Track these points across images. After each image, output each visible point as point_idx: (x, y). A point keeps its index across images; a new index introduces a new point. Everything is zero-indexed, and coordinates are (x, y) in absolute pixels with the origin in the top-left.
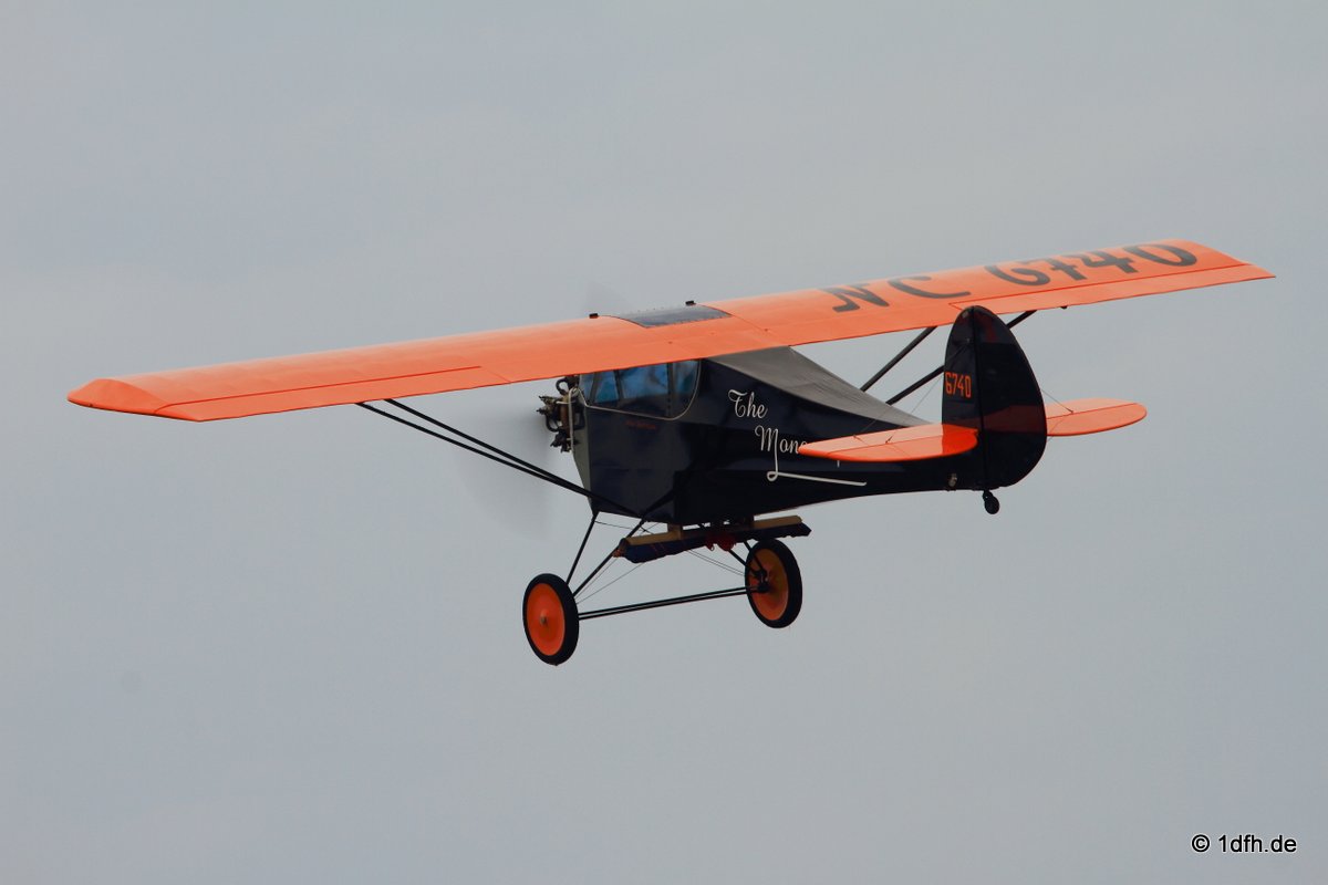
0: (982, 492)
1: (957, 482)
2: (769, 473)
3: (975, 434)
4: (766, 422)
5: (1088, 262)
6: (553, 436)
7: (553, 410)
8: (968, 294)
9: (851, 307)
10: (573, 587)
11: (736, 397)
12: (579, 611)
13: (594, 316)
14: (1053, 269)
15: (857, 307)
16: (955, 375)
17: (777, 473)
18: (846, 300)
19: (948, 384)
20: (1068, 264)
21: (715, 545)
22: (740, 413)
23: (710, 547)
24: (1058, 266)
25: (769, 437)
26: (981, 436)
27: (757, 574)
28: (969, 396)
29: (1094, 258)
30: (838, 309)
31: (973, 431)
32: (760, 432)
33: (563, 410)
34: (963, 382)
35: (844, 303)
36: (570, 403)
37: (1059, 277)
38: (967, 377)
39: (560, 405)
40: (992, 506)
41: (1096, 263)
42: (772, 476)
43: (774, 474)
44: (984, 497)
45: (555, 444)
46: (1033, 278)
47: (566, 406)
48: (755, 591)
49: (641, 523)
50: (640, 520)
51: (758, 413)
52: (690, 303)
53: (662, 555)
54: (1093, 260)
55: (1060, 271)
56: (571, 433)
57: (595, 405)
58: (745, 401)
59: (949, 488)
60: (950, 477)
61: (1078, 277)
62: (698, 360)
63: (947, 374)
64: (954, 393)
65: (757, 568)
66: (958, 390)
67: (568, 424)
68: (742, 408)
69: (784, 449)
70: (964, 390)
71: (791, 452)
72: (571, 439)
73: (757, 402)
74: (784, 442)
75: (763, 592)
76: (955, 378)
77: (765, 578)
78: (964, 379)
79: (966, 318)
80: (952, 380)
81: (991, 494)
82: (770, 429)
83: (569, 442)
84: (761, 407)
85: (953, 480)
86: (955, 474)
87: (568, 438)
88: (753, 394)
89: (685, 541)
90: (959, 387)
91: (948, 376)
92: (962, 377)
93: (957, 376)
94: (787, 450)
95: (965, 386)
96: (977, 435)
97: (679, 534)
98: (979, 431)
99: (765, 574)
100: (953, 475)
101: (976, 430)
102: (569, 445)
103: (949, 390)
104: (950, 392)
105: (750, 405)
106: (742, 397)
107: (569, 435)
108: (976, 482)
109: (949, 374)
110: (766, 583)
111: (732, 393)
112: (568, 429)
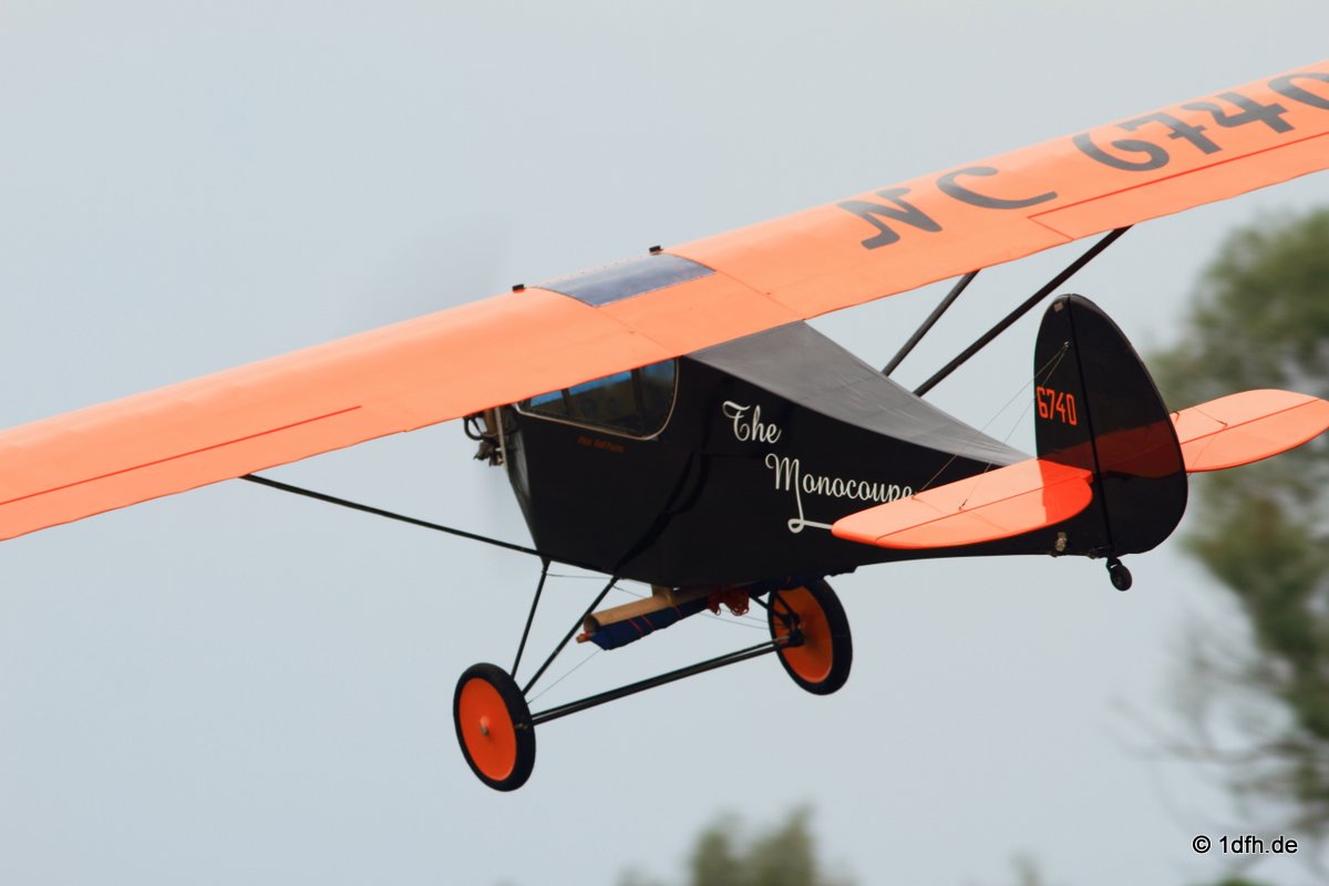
0: (1105, 560)
1: (1068, 544)
2: (791, 522)
3: (1087, 479)
4: (782, 449)
5: (1222, 119)
6: (475, 446)
8: (1052, 196)
9: (887, 237)
10: (521, 682)
11: (734, 412)
12: (532, 711)
13: (518, 288)
14: (1173, 136)
15: (893, 238)
16: (1050, 391)
17: (802, 522)
18: (879, 225)
19: (1042, 404)
20: (1193, 125)
21: (722, 606)
22: (743, 435)
23: (715, 609)
24: (1179, 131)
25: (786, 471)
26: (1097, 483)
27: (785, 620)
28: (1074, 423)
29: (1231, 109)
30: (869, 243)
31: (1085, 474)
32: (772, 461)
34: (1064, 401)
35: (876, 232)
37: (1183, 153)
38: (1069, 396)
40: (1122, 579)
41: (1232, 118)
42: (795, 526)
43: (798, 524)
44: (1108, 566)
45: (481, 457)
46: (1144, 157)
48: (785, 646)
49: (613, 581)
50: (611, 577)
51: (768, 435)
52: (656, 250)
53: (647, 632)
54: (1228, 115)
55: (1183, 140)
56: (502, 442)
57: (531, 411)
58: (748, 418)
59: (1055, 553)
60: (1057, 538)
61: (1208, 147)
62: (675, 359)
63: (1039, 389)
64: (1051, 417)
65: (784, 612)
66: (1057, 414)
67: (496, 430)
68: (745, 428)
69: (809, 488)
70: (1067, 412)
71: (820, 492)
72: (501, 449)
73: (765, 420)
74: (809, 480)
75: (797, 645)
76: (1051, 395)
77: (796, 625)
78: (1064, 399)
79: (1059, 312)
80: (1046, 399)
81: (1119, 562)
82: (787, 459)
83: (500, 453)
84: (772, 429)
85: (1061, 541)
86: (1064, 534)
87: (498, 450)
88: (758, 408)
89: (678, 607)
90: (1058, 409)
91: (1041, 392)
92: (1062, 395)
93: (1053, 392)
94: (813, 489)
95: (1067, 408)
96: (1091, 481)
97: (669, 598)
98: (1093, 474)
99: (797, 619)
100: (1060, 534)
101: (1089, 473)
102: (501, 457)
103: (1044, 412)
104: (1045, 416)
105: (755, 424)
106: (743, 413)
107: (499, 446)
108: (1096, 547)
109: (1043, 390)
110: (799, 632)
111: (727, 406)
112: (498, 436)
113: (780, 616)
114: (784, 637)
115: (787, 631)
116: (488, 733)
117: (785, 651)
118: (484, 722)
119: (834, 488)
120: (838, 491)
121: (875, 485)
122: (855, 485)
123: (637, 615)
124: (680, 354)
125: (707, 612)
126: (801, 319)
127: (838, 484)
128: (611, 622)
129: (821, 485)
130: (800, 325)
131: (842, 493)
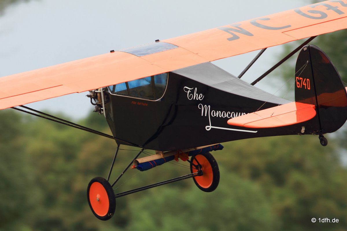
0: (318, 136)
1: (305, 130)
2: (207, 127)
3: (314, 107)
4: (204, 102)
6: (94, 107)
7: (94, 95)
8: (290, 26)
9: (235, 38)
10: (111, 183)
11: (187, 90)
13: (112, 51)
14: (328, 9)
15: (237, 38)
16: (300, 78)
17: (211, 127)
18: (232, 34)
19: (298, 83)
20: (334, 6)
21: (179, 159)
22: (190, 98)
23: (177, 160)
25: (205, 110)
26: (317, 109)
27: (197, 167)
28: (309, 89)
30: (229, 39)
31: (312, 106)
32: (201, 106)
33: (98, 95)
34: (306, 81)
35: (231, 36)
36: (102, 92)
38: (308, 80)
39: (97, 93)
40: (324, 142)
42: (208, 128)
43: (209, 128)
44: (319, 138)
45: (96, 111)
47: (100, 93)
48: (196, 176)
49: (143, 150)
50: (142, 148)
51: (199, 98)
52: (157, 41)
55: (331, 10)
56: (103, 106)
57: (115, 94)
58: (192, 92)
59: (301, 134)
62: (167, 73)
63: (297, 78)
64: (301, 87)
65: (197, 164)
66: (303, 86)
67: (101, 101)
68: (191, 95)
69: (213, 115)
70: (307, 86)
71: (217, 116)
72: (103, 108)
73: (198, 93)
74: (213, 112)
75: (200, 175)
76: (301, 79)
77: (200, 169)
78: (306, 80)
79: (306, 50)
80: (299, 81)
81: (323, 136)
82: (206, 105)
83: (102, 110)
84: (201, 95)
85: (303, 130)
86: (304, 127)
87: (102, 108)
88: (196, 88)
89: (164, 158)
90: (304, 84)
91: (298, 79)
92: (305, 79)
93: (302, 79)
94: (215, 115)
95: (307, 84)
96: (315, 108)
97: (162, 155)
98: (315, 106)
99: (201, 167)
100: (302, 127)
101: (314, 106)
102: (103, 111)
103: (298, 86)
104: (299, 87)
105: (195, 94)
106: (191, 90)
107: (102, 107)
108: (315, 131)
109: (298, 78)
110: (201, 171)
111: (185, 88)
112: (102, 104)
113: (194, 165)
114: (196, 172)
115: (197, 170)
116: (99, 201)
117: (196, 178)
118: (98, 196)
119: (222, 115)
120: (224, 116)
121: (237, 113)
122: (230, 113)
123: (152, 160)
124: (169, 71)
125: (174, 160)
126: (209, 61)
127: (224, 113)
128: (142, 162)
129: (218, 114)
130: (209, 63)
131: (225, 116)
